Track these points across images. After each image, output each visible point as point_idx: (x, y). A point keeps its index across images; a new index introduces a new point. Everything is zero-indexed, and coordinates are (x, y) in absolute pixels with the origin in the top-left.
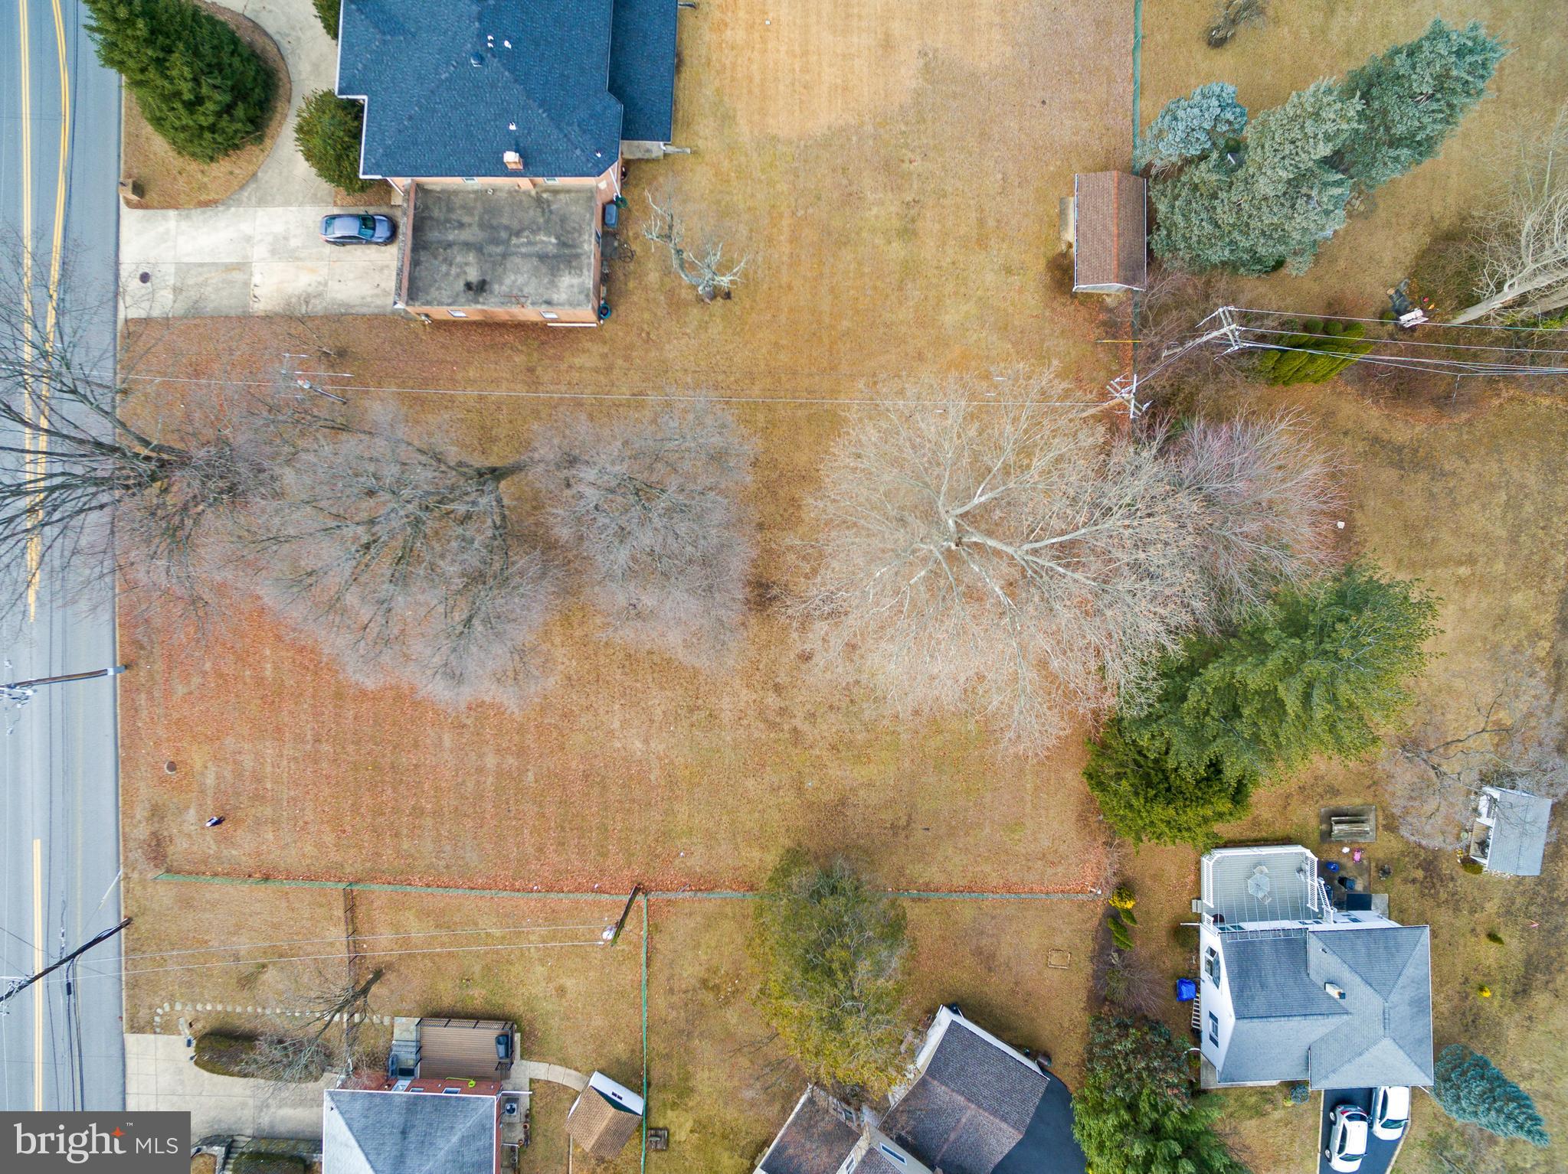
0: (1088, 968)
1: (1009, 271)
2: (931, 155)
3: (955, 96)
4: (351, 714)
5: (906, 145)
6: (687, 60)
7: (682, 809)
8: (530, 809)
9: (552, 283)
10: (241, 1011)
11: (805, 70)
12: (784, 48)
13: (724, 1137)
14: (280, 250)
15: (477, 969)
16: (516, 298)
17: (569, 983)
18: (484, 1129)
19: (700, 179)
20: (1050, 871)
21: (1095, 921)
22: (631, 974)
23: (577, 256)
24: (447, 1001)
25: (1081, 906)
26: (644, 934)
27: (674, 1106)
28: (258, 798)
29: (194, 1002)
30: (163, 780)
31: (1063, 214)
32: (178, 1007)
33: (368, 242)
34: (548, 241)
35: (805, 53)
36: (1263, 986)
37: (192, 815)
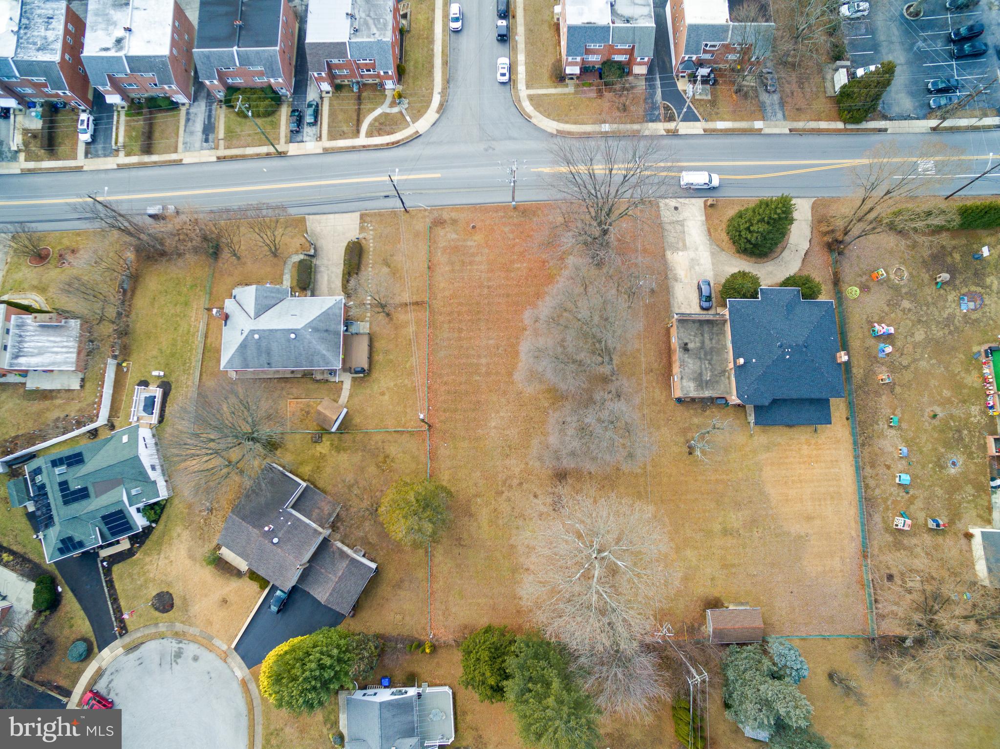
0: (395, 634)
1: (712, 579)
2: (762, 541)
3: (790, 551)
4: (500, 301)
5: (765, 529)
6: (792, 430)
7: (465, 444)
8: (463, 379)
9: (690, 379)
10: (370, 258)
11: (793, 481)
12: (802, 472)
13: (318, 468)
14: (694, 262)
15: (391, 357)
16: (683, 365)
17: (386, 397)
18: (327, 364)
19: (740, 438)
20: (440, 613)
21: (417, 636)
22: (391, 424)
23: (702, 389)
24: (377, 345)
25: (424, 629)
26: (409, 429)
27: (332, 445)
28: (463, 263)
29: (373, 239)
30: (468, 223)
31: (742, 604)
32: (371, 232)
33: (700, 300)
34: (707, 376)
35: (801, 482)
36: (394, 716)
37: (454, 236)
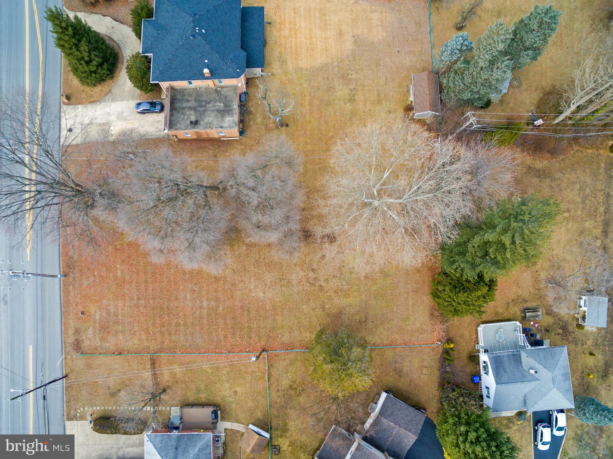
0: (438, 374)
1: (390, 112)
2: (359, 72)
3: (366, 51)
4: (151, 289)
5: (350, 69)
6: (268, 42)
7: (279, 318)
8: (221, 321)
9: (223, 120)
10: (110, 408)
11: (311, 44)
12: (303, 37)
13: (302, 447)
14: (120, 116)
15: (202, 386)
16: (209, 125)
17: (239, 389)
18: (207, 446)
19: (275, 84)
20: (420, 336)
21: (439, 355)
22: (262, 385)
23: (232, 110)
24: (191, 399)
25: (433, 350)
26: (267, 368)
27: (281, 436)
28: (116, 322)
29: (93, 406)
30: (79, 319)
31: (408, 91)
32: (86, 409)
33: (154, 112)
34: (220, 105)
35: (311, 38)
36: (505, 372)
37: (91, 331)
